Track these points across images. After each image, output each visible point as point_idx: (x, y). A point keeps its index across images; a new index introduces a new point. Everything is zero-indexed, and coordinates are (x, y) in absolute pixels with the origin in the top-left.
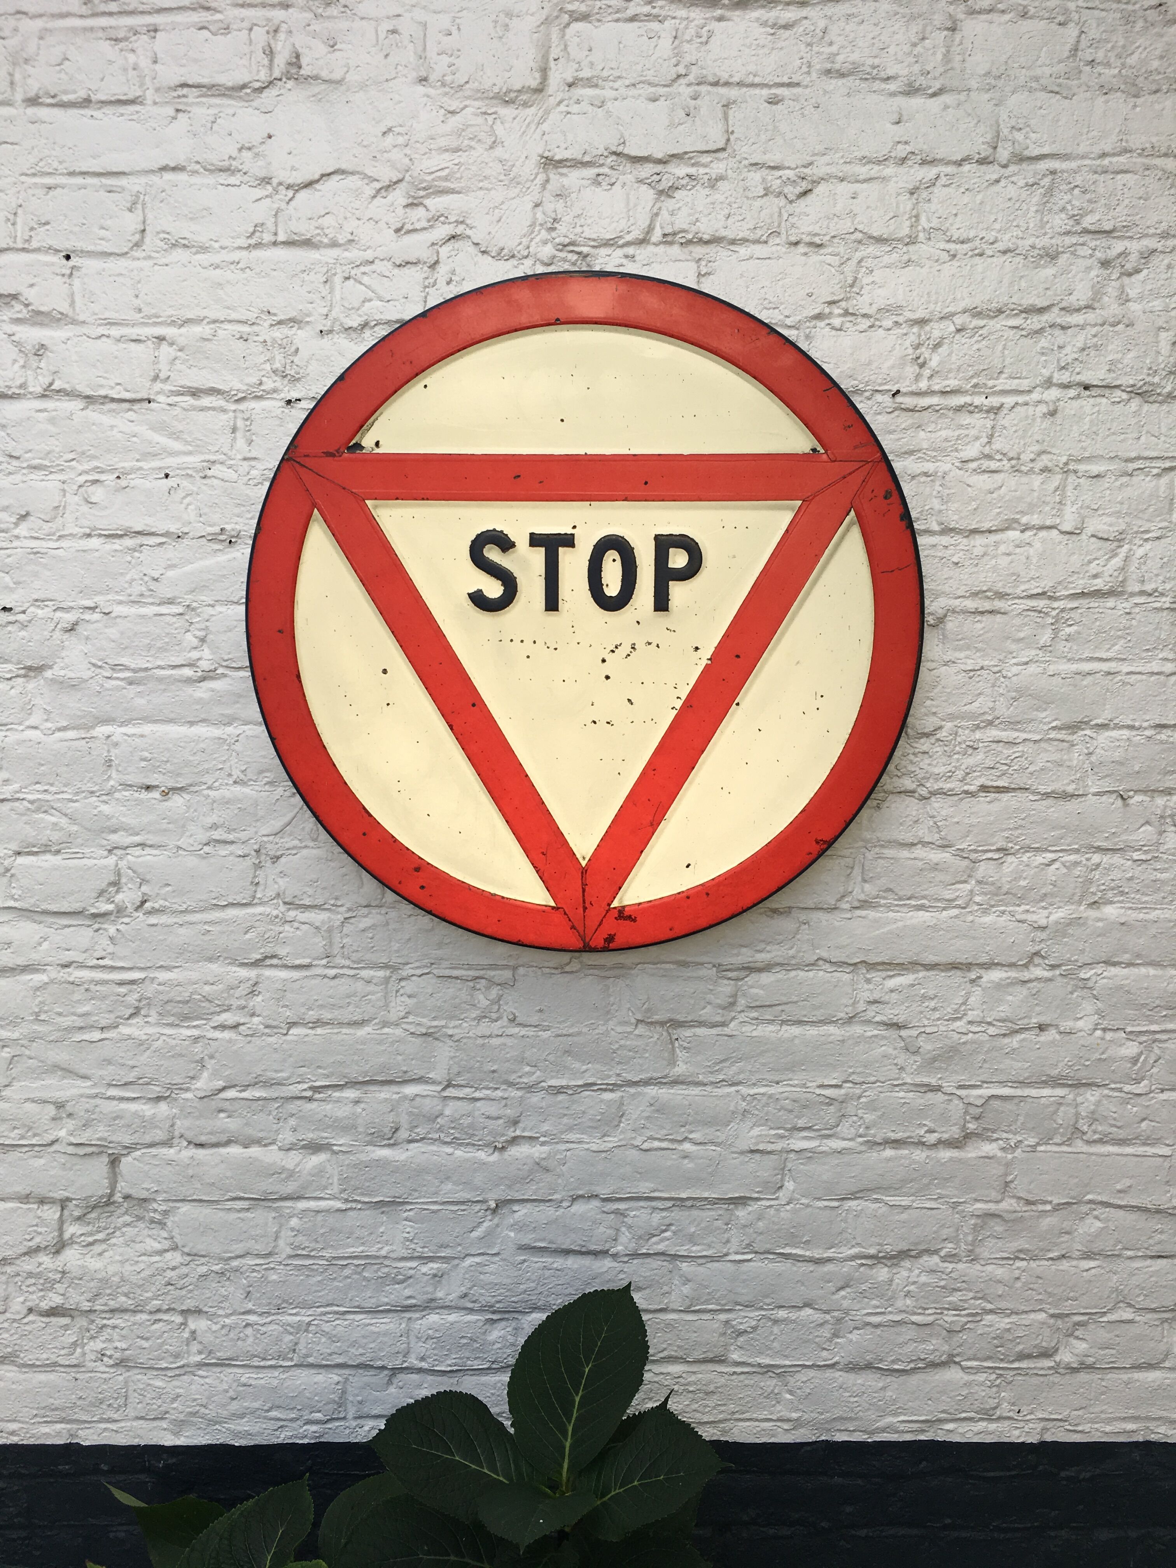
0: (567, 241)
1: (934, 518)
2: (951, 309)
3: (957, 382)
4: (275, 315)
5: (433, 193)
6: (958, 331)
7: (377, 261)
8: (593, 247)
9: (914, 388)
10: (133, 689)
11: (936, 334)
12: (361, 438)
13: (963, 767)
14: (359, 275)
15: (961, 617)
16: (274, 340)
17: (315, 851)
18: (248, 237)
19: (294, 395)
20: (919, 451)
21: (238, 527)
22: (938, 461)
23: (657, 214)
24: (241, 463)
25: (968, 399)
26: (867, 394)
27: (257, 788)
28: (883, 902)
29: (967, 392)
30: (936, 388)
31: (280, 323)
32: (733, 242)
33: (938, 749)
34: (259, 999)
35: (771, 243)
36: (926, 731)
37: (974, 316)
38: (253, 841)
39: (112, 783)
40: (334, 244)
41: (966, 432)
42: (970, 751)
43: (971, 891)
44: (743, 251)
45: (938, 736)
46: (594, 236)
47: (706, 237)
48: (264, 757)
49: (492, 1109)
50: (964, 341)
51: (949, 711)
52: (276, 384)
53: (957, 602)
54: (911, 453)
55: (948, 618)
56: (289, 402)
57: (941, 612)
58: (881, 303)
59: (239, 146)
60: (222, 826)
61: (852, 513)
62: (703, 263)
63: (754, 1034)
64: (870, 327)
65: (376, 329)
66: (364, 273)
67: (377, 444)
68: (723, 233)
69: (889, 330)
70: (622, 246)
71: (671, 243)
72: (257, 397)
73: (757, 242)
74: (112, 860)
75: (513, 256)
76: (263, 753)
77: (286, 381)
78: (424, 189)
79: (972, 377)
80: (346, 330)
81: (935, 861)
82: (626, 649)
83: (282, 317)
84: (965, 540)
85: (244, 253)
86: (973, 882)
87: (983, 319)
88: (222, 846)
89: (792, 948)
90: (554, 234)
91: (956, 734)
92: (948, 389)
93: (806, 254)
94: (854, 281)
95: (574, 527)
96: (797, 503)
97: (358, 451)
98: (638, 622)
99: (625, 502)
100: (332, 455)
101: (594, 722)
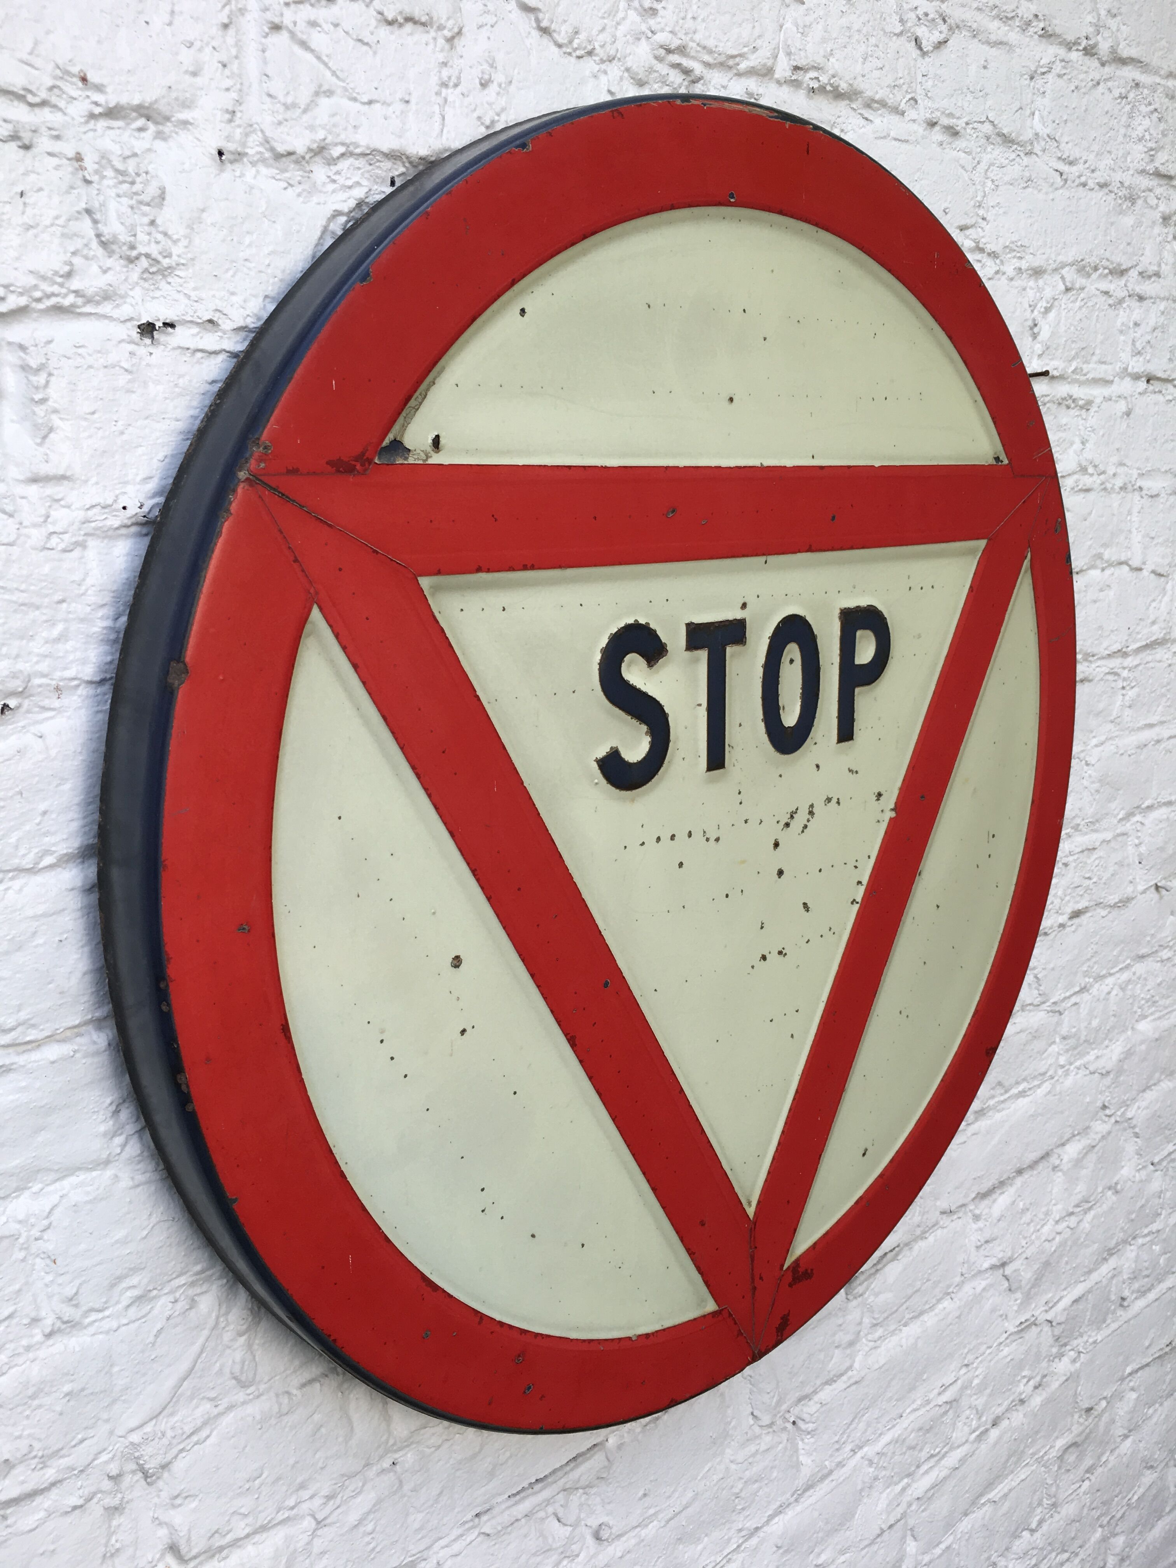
0: (675, 43)
2: (1062, 259)
3: (1062, 365)
4: (99, 88)
6: (1067, 290)
11: (1048, 292)
12: (404, 428)
14: (301, 26)
16: (104, 158)
17: (250, 1409)
19: (157, 313)
21: (23, 666)
24: (20, 490)
27: (106, 1325)
31: (112, 113)
35: (908, 116)
37: (1078, 272)
38: (104, 1457)
44: (879, 122)
46: (711, 43)
47: (841, 86)
48: (124, 1242)
50: (1070, 305)
52: (109, 277)
56: (148, 329)
60: (24, 1459)
61: (1029, 556)
64: (996, 272)
65: (344, 164)
66: (313, 24)
67: (436, 442)
68: (860, 84)
71: (798, 85)
72: (59, 310)
73: (894, 109)
75: (590, 53)
76: (120, 1234)
77: (135, 273)
80: (278, 156)
82: (802, 816)
83: (111, 99)
87: (1084, 276)
88: (25, 1507)
90: (652, 22)
93: (943, 143)
95: (744, 606)
96: (982, 543)
97: (400, 461)
98: (818, 766)
99: (809, 554)
100: (350, 469)
101: (764, 958)
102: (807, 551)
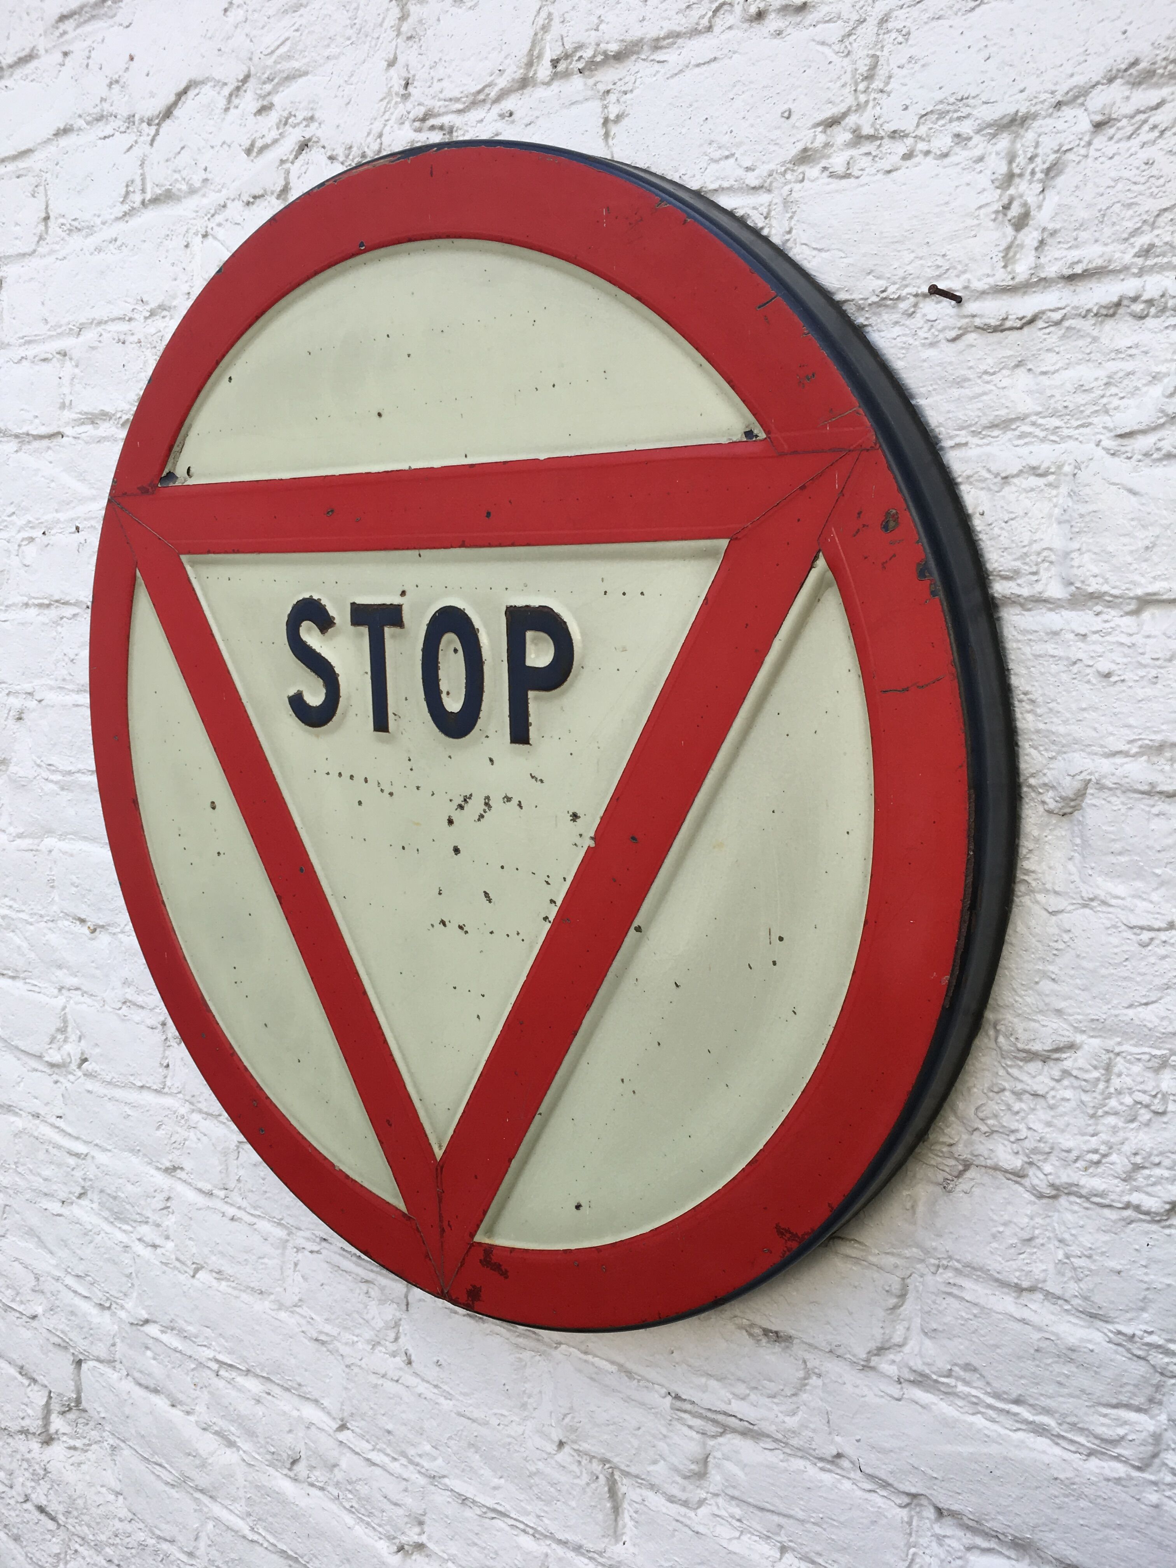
1: (1054, 570)
2: (1080, 80)
3: (1098, 249)
4: (148, 303)
5: (279, 84)
6: (1098, 126)
7: (229, 203)
8: (459, 112)
9: (1001, 277)
10: (66, 796)
11: (1048, 144)
12: (175, 464)
13: (1127, 1148)
14: (215, 227)
15: (1117, 801)
18: (122, 202)
20: (1022, 418)
22: (1064, 439)
23: (545, 28)
25: (1129, 286)
26: (903, 305)
28: (961, 1388)
29: (1126, 268)
30: (1051, 270)
31: (152, 313)
32: (657, 45)
33: (1068, 1094)
34: (173, 1219)
35: (717, 29)
36: (1037, 1047)
37: (1136, 83)
39: (55, 908)
40: (192, 191)
41: (1129, 366)
42: (1145, 1115)
43: (1157, 1438)
44: (672, 56)
45: (1067, 1064)
46: (455, 93)
47: (613, 47)
49: (393, 1489)
50: (1111, 148)
51: (1094, 1013)
53: (1105, 765)
54: (1004, 424)
55: (1088, 800)
57: (1069, 787)
58: (925, 102)
59: (108, 81)
61: (821, 563)
62: (612, 97)
63: (734, 1546)
64: (908, 156)
66: (219, 224)
67: (189, 471)
68: (636, 33)
69: (945, 155)
70: (498, 100)
71: (567, 74)
73: (695, 32)
74: (61, 1001)
78: (270, 80)
79: (1136, 232)
81: (1072, 1341)
82: (476, 806)
84: (1128, 620)
85: (121, 225)
86: (1163, 1418)
87: (1158, 86)
88: (135, 1009)
89: (794, 1413)
91: (1108, 1068)
92: (1078, 269)
93: (779, 33)
94: (873, 67)
95: (403, 593)
96: (724, 543)
97: (171, 484)
98: (491, 760)
99: (463, 550)
100: (147, 491)
101: (443, 923)
102: (460, 547)
